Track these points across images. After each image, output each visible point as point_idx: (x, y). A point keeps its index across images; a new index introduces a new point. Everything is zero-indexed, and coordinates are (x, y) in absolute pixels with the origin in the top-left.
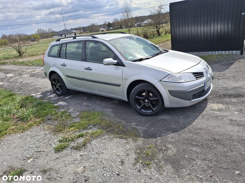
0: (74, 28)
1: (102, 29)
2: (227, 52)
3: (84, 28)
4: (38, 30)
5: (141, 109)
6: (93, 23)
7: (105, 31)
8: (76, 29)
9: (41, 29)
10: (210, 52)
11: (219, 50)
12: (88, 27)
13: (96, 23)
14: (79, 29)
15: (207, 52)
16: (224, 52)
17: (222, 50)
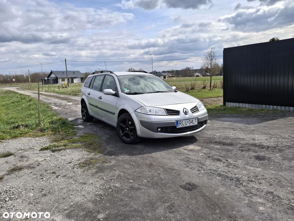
0: (167, 71)
1: (197, 74)
2: (283, 108)
3: (177, 71)
4: (130, 69)
5: (123, 136)
6: (188, 67)
7: (200, 76)
8: (168, 72)
9: (132, 69)
10: (264, 106)
11: (273, 105)
12: (182, 70)
13: (191, 67)
14: (172, 72)
15: (260, 105)
16: (279, 107)
17: (277, 105)
